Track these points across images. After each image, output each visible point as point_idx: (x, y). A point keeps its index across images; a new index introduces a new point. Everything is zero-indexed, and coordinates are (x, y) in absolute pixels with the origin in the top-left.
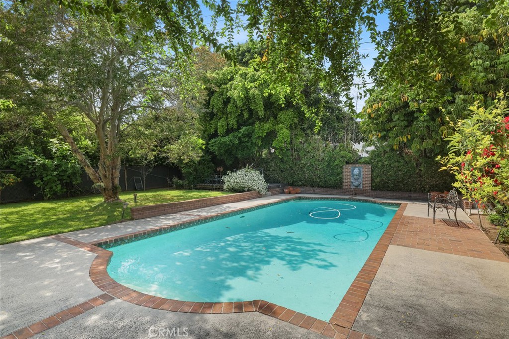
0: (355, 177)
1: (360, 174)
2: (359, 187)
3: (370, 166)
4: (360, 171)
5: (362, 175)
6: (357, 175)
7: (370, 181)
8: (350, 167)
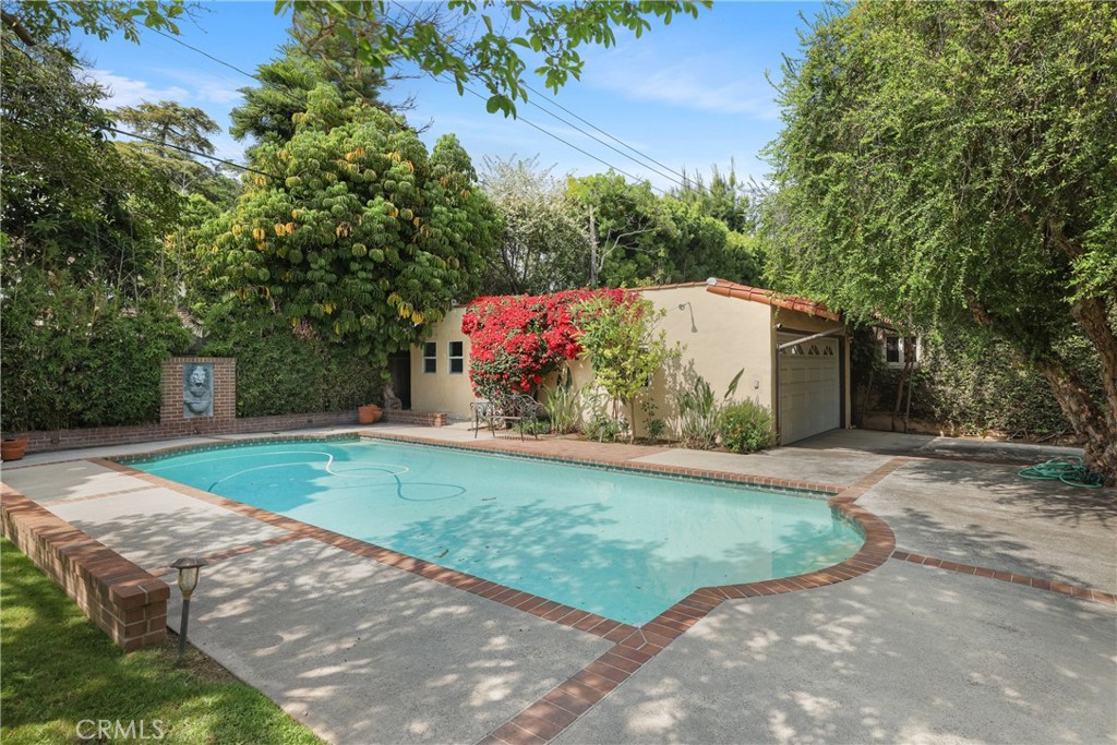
0: (194, 388)
1: (207, 381)
2: (204, 415)
3: (233, 361)
4: (207, 375)
5: (211, 384)
6: (198, 385)
7: (232, 396)
8: (181, 364)
